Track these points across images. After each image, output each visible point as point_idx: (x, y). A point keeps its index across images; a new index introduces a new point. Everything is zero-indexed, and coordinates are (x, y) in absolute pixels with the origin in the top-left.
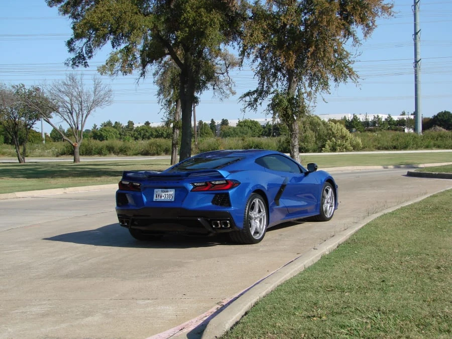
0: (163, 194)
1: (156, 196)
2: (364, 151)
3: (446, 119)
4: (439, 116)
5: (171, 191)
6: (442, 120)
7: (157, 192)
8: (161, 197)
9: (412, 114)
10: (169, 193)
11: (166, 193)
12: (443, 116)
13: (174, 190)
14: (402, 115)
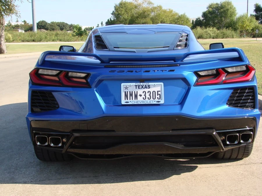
0: (140, 92)
1: (126, 96)
2: (14, 42)
3: (44, 25)
4: (40, 23)
5: (154, 86)
6: (41, 25)
7: (127, 87)
8: (136, 96)
9: (23, 22)
10: (151, 90)
11: (147, 90)
12: (42, 23)
13: (162, 84)
14: (16, 22)
